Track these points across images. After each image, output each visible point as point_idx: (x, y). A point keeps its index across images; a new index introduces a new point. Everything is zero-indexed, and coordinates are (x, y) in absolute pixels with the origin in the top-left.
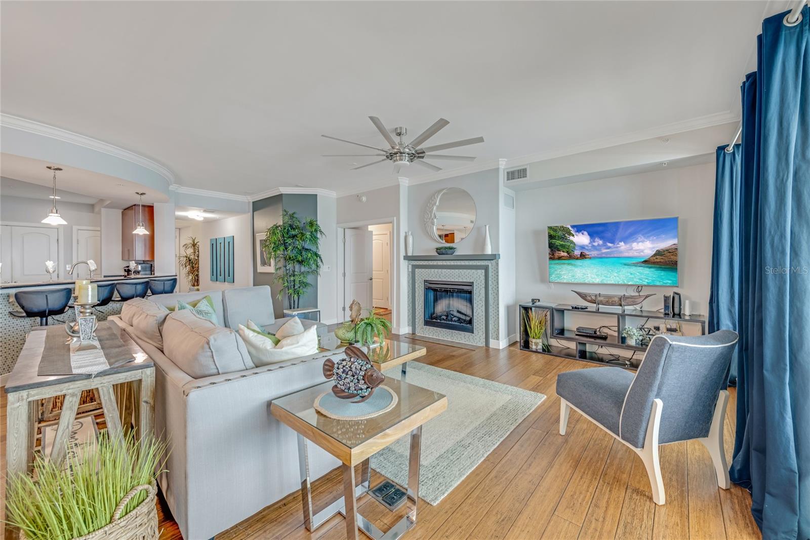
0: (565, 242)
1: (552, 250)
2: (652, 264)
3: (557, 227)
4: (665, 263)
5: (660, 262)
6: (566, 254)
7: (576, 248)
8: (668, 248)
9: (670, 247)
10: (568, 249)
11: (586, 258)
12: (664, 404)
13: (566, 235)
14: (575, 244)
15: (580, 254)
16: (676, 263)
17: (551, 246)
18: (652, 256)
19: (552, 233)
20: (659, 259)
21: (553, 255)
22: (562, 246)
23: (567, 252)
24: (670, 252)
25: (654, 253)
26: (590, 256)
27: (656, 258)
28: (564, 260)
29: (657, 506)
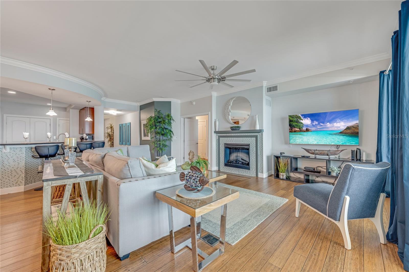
0: (298, 123)
1: (291, 128)
2: (344, 134)
3: (293, 115)
4: (352, 133)
5: (349, 133)
6: (298, 129)
7: (304, 126)
8: (353, 126)
9: (354, 125)
10: (299, 127)
11: (309, 131)
12: (350, 198)
13: (299, 120)
14: (303, 124)
15: (306, 129)
16: (357, 133)
17: (290, 125)
18: (344, 130)
19: (291, 119)
20: (348, 131)
21: (292, 130)
22: (296, 125)
23: (299, 128)
24: (354, 128)
25: (345, 128)
26: (311, 130)
27: (347, 131)
28: (298, 132)
29: (347, 250)
